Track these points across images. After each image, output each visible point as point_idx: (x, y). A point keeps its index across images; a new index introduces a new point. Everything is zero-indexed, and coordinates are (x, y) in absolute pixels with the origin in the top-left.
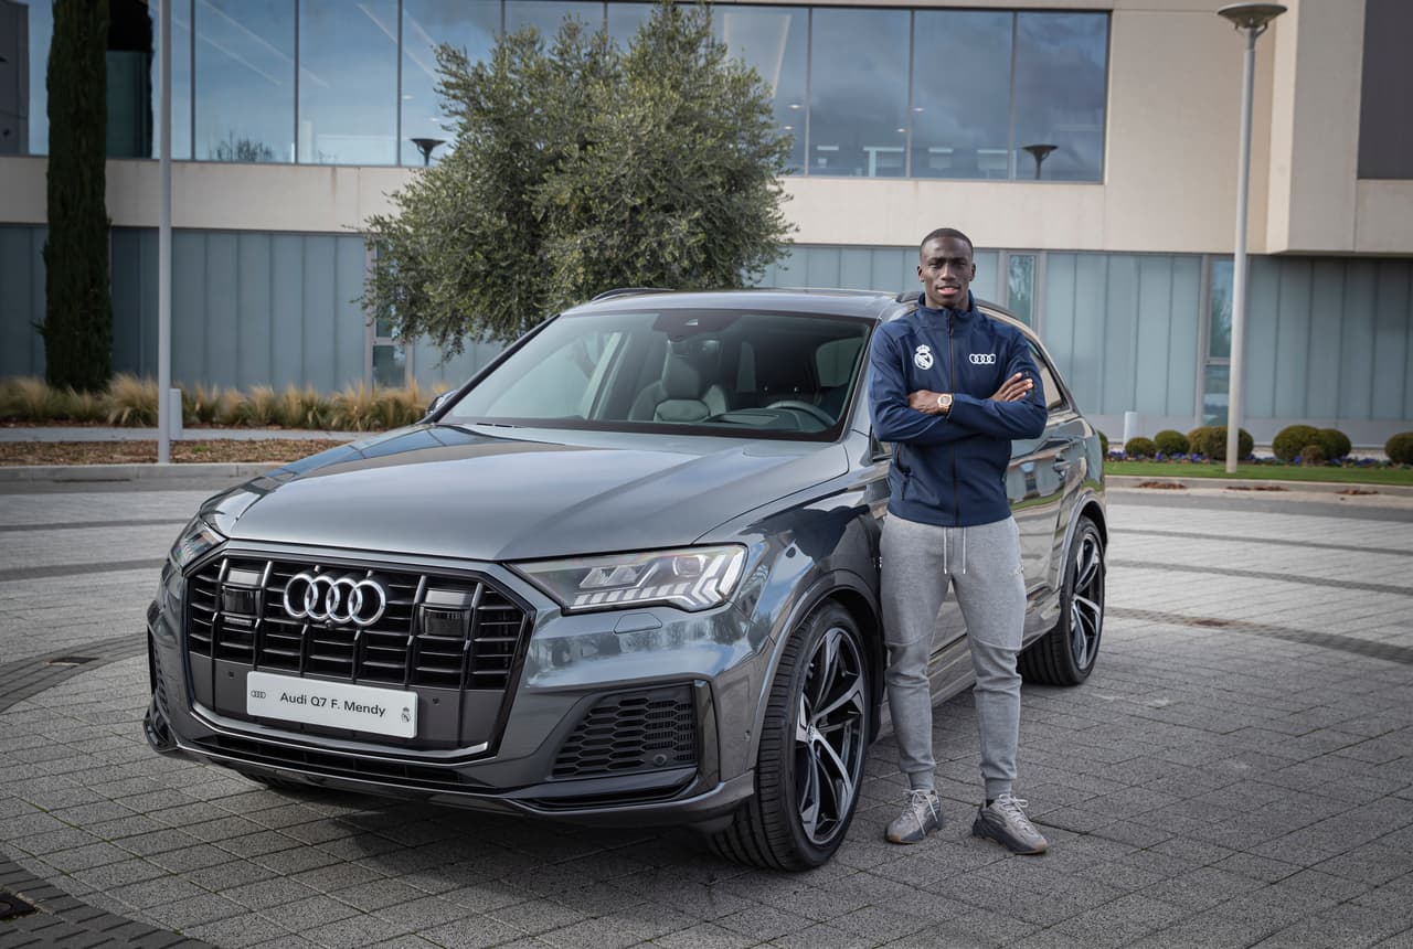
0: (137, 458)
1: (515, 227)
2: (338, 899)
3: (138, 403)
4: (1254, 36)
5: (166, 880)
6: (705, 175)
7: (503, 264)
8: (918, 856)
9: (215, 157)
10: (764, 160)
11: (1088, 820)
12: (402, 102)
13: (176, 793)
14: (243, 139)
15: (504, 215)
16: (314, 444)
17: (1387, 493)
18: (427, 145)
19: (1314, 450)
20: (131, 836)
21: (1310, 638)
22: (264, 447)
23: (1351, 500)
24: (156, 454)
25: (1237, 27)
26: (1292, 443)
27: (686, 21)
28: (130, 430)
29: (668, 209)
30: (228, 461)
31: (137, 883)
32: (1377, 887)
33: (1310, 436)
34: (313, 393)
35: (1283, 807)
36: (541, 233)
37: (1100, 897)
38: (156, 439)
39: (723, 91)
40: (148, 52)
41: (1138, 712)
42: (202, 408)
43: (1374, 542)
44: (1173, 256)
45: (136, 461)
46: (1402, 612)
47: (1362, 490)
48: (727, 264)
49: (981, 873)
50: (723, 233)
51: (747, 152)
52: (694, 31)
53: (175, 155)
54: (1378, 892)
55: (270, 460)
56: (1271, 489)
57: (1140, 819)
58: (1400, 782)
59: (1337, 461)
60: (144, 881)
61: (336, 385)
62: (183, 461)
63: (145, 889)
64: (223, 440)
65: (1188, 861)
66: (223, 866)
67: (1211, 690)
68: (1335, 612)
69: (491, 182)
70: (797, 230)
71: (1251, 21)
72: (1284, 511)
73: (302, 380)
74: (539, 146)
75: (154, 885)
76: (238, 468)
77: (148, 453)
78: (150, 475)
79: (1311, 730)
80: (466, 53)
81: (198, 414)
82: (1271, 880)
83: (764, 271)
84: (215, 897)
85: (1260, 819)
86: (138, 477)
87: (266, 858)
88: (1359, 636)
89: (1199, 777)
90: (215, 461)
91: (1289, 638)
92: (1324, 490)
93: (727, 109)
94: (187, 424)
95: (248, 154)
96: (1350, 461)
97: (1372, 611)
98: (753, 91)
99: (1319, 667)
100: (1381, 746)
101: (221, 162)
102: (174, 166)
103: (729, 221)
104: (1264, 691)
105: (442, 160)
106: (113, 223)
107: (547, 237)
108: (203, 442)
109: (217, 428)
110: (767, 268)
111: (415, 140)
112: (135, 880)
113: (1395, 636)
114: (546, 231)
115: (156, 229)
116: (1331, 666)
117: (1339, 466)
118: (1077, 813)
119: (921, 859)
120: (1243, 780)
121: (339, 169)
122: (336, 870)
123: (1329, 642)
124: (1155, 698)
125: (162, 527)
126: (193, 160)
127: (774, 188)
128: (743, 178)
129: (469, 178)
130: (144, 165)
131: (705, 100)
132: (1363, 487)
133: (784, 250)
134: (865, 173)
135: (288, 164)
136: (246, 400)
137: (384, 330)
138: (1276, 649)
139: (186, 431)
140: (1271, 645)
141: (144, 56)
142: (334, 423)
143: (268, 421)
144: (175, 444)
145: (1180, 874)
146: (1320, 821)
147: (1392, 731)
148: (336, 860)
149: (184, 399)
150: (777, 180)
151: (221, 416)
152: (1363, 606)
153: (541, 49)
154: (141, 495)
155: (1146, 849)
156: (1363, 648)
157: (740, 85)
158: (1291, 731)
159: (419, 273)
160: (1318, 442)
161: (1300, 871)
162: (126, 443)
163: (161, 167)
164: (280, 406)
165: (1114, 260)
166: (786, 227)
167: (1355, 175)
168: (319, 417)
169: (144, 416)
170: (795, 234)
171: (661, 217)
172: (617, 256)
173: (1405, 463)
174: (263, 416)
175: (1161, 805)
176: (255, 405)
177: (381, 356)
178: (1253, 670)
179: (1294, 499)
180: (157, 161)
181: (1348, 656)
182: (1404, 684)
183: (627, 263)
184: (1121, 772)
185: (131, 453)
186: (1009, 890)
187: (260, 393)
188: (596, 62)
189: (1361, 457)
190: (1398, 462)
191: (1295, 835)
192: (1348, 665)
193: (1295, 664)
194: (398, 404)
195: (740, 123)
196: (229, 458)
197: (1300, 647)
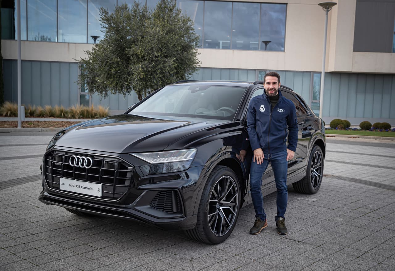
0: (12, 126)
1: (122, 61)
2: (77, 267)
3: (12, 110)
4: (328, 11)
5: (22, 261)
6: (176, 47)
7: (119, 72)
8: (253, 250)
9: (34, 40)
10: (192, 43)
11: (301, 237)
12: (88, 25)
13: (25, 231)
14: (42, 35)
15: (119, 57)
16: (63, 122)
17: (362, 138)
18: (95, 38)
19: (341, 126)
20: (11, 246)
21: (351, 180)
22: (49, 123)
23: (352, 140)
24: (17, 125)
25: (323, 9)
26: (335, 124)
27: (169, 3)
28: (9, 118)
29: (166, 57)
30: (38, 127)
31: (13, 263)
32: (388, 258)
33: (340, 122)
34: (63, 108)
35: (355, 232)
36: (129, 63)
37: (309, 263)
38: (17, 120)
39: (180, 23)
40: (14, 9)
41: (308, 203)
42: (30, 112)
43: (361, 152)
44: (303, 72)
45: (11, 127)
46: (374, 172)
47: (355, 137)
48: (182, 72)
49: (272, 255)
50: (181, 64)
51: (187, 41)
52: (172, 6)
53: (22, 39)
54: (388, 260)
55: (51, 127)
56: (331, 137)
57: (316, 237)
58: (386, 224)
59: (347, 129)
60: (15, 262)
61: (70, 105)
62: (25, 127)
63: (15, 265)
64: (37, 121)
65: (332, 250)
66: (40, 256)
67: (327, 196)
68: (356, 172)
69: (115, 48)
70: (201, 63)
71: (327, 7)
72: (335, 143)
73: (60, 104)
74: (129, 38)
75: (18, 263)
76: (41, 129)
77: (15, 124)
78: (15, 131)
79: (358, 208)
80: (108, 10)
81: (29, 113)
82: (357, 256)
83: (192, 75)
84: (38, 267)
85: (350, 236)
86: (12, 132)
87: (54, 253)
88: (364, 179)
89: (330, 223)
90: (35, 127)
91: (345, 180)
92: (345, 137)
93: (182, 29)
94: (26, 116)
95: (43, 39)
96: (350, 129)
97: (366, 172)
98: (189, 24)
99: (355, 189)
100: (378, 212)
101: (36, 41)
102: (22, 42)
103: (183, 60)
104: (342, 196)
105: (100, 41)
106: (4, 58)
107: (131, 64)
108: (31, 122)
109: (35, 117)
110: (193, 74)
111: (92, 36)
112: (12, 262)
113: (373, 179)
114: (131, 62)
115: (16, 60)
116: (358, 188)
117: (348, 130)
118: (297, 235)
119: (254, 251)
120: (342, 224)
121: (70, 44)
122: (76, 257)
123: (356, 181)
124: (312, 198)
125: (19, 147)
126: (27, 40)
127: (195, 51)
128: (186, 48)
129: (109, 46)
130: (13, 41)
131: (175, 26)
132: (355, 136)
133: (198, 69)
134: (219, 48)
135: (55, 42)
136: (43, 109)
137: (83, 90)
138: (342, 183)
139: (26, 118)
140: (341, 182)
141: (12, 10)
142: (69, 116)
143: (50, 116)
144: (23, 122)
145: (331, 254)
146: (366, 237)
147: (380, 208)
148: (76, 254)
149: (25, 109)
150: (196, 49)
151: (36, 114)
152: (363, 170)
153: (128, 10)
154: (13, 137)
155: (319, 247)
156: (365, 183)
157: (185, 22)
158: (352, 208)
159: (94, 74)
160: (342, 124)
161: (365, 253)
162: (8, 122)
163: (18, 42)
164: (53, 111)
165: (287, 73)
166: (198, 62)
167: (352, 50)
168: (65, 114)
169: (14, 114)
170: (201, 64)
171: (164, 59)
172: (151, 70)
173: (365, 129)
174: (48, 114)
175: (321, 232)
176: (46, 111)
177: (82, 97)
178: (337, 190)
179: (337, 139)
180: (17, 40)
181: (363, 185)
182: (380, 194)
183: (154, 72)
184: (307, 222)
185: (10, 125)
186: (282, 261)
187: (48, 108)
188: (144, 14)
189: (353, 128)
190: (363, 129)
191: (361, 241)
192: (363, 188)
193: (348, 188)
194: (87, 111)
195: (185, 33)
196: (39, 126)
197: (348, 182)
